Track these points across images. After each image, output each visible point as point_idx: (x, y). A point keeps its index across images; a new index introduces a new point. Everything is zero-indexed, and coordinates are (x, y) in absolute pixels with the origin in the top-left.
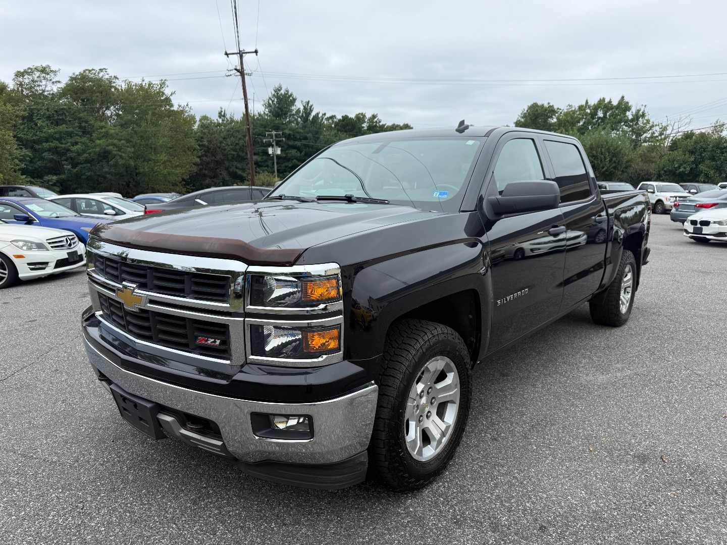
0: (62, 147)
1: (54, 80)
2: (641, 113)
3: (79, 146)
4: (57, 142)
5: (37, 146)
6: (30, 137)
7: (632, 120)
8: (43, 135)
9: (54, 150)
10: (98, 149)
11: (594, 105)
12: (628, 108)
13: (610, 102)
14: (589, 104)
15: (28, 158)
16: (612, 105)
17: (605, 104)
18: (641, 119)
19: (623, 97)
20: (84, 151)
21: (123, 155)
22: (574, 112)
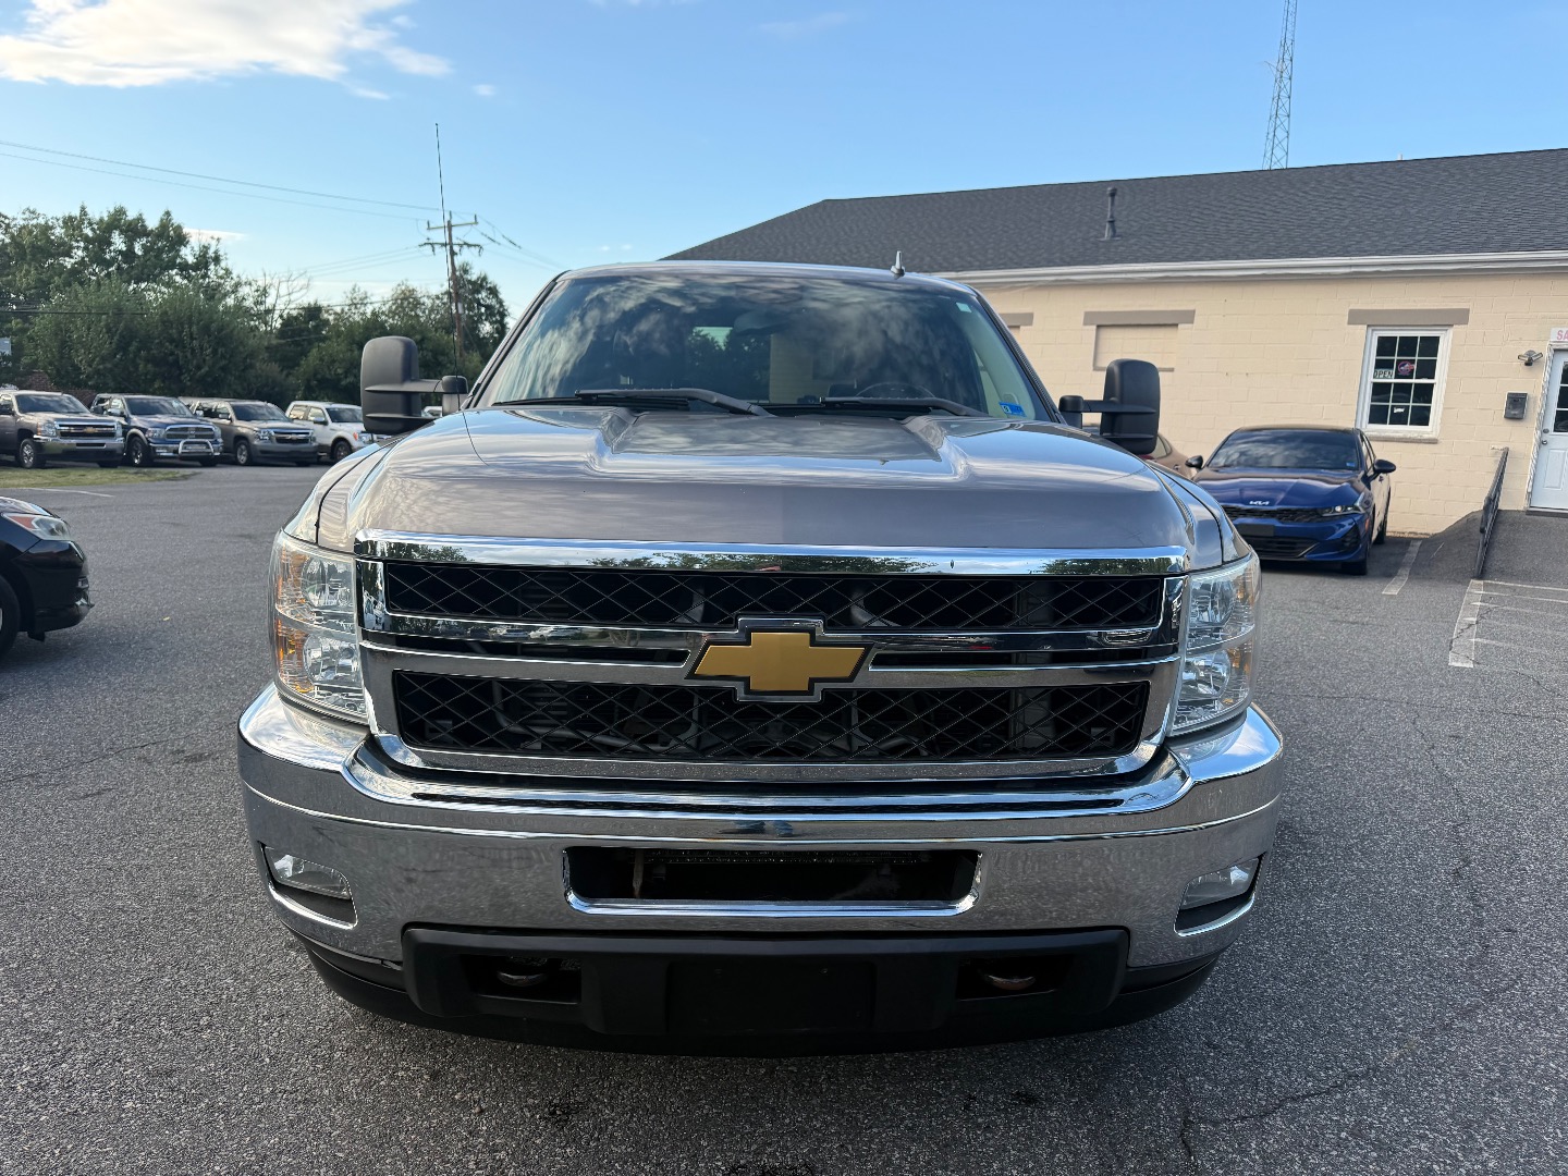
2: (211, 253)
7: (196, 267)
11: (101, 220)
12: (181, 240)
13: (140, 219)
14: (90, 216)
16: (143, 226)
17: (130, 223)
18: (212, 267)
19: (168, 213)
22: (46, 228)
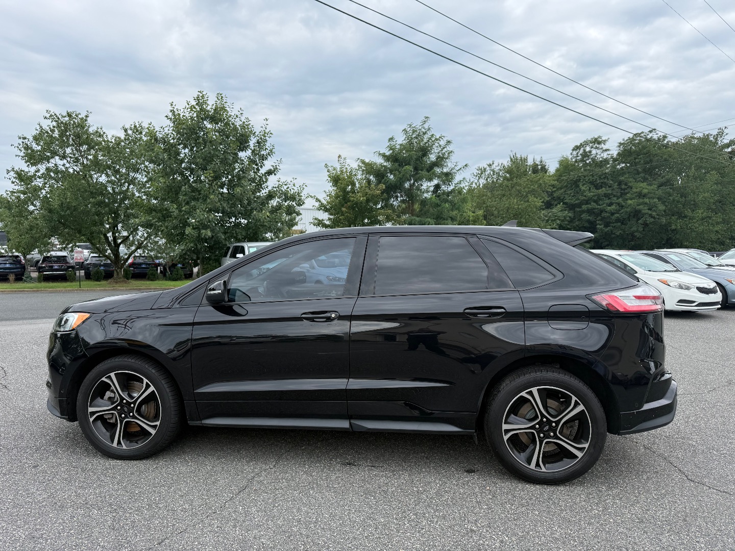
0: (598, 208)
1: (604, 149)
3: (613, 207)
4: (595, 204)
5: (578, 209)
6: (574, 201)
8: (583, 198)
9: (590, 212)
10: (628, 210)
15: (568, 218)
20: (617, 212)
21: (654, 213)
